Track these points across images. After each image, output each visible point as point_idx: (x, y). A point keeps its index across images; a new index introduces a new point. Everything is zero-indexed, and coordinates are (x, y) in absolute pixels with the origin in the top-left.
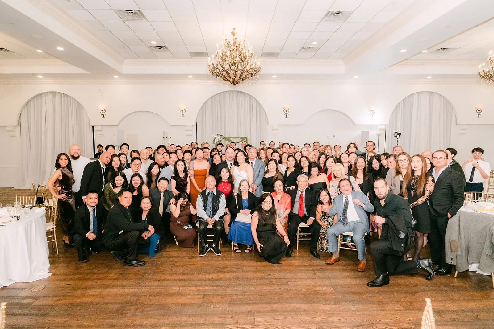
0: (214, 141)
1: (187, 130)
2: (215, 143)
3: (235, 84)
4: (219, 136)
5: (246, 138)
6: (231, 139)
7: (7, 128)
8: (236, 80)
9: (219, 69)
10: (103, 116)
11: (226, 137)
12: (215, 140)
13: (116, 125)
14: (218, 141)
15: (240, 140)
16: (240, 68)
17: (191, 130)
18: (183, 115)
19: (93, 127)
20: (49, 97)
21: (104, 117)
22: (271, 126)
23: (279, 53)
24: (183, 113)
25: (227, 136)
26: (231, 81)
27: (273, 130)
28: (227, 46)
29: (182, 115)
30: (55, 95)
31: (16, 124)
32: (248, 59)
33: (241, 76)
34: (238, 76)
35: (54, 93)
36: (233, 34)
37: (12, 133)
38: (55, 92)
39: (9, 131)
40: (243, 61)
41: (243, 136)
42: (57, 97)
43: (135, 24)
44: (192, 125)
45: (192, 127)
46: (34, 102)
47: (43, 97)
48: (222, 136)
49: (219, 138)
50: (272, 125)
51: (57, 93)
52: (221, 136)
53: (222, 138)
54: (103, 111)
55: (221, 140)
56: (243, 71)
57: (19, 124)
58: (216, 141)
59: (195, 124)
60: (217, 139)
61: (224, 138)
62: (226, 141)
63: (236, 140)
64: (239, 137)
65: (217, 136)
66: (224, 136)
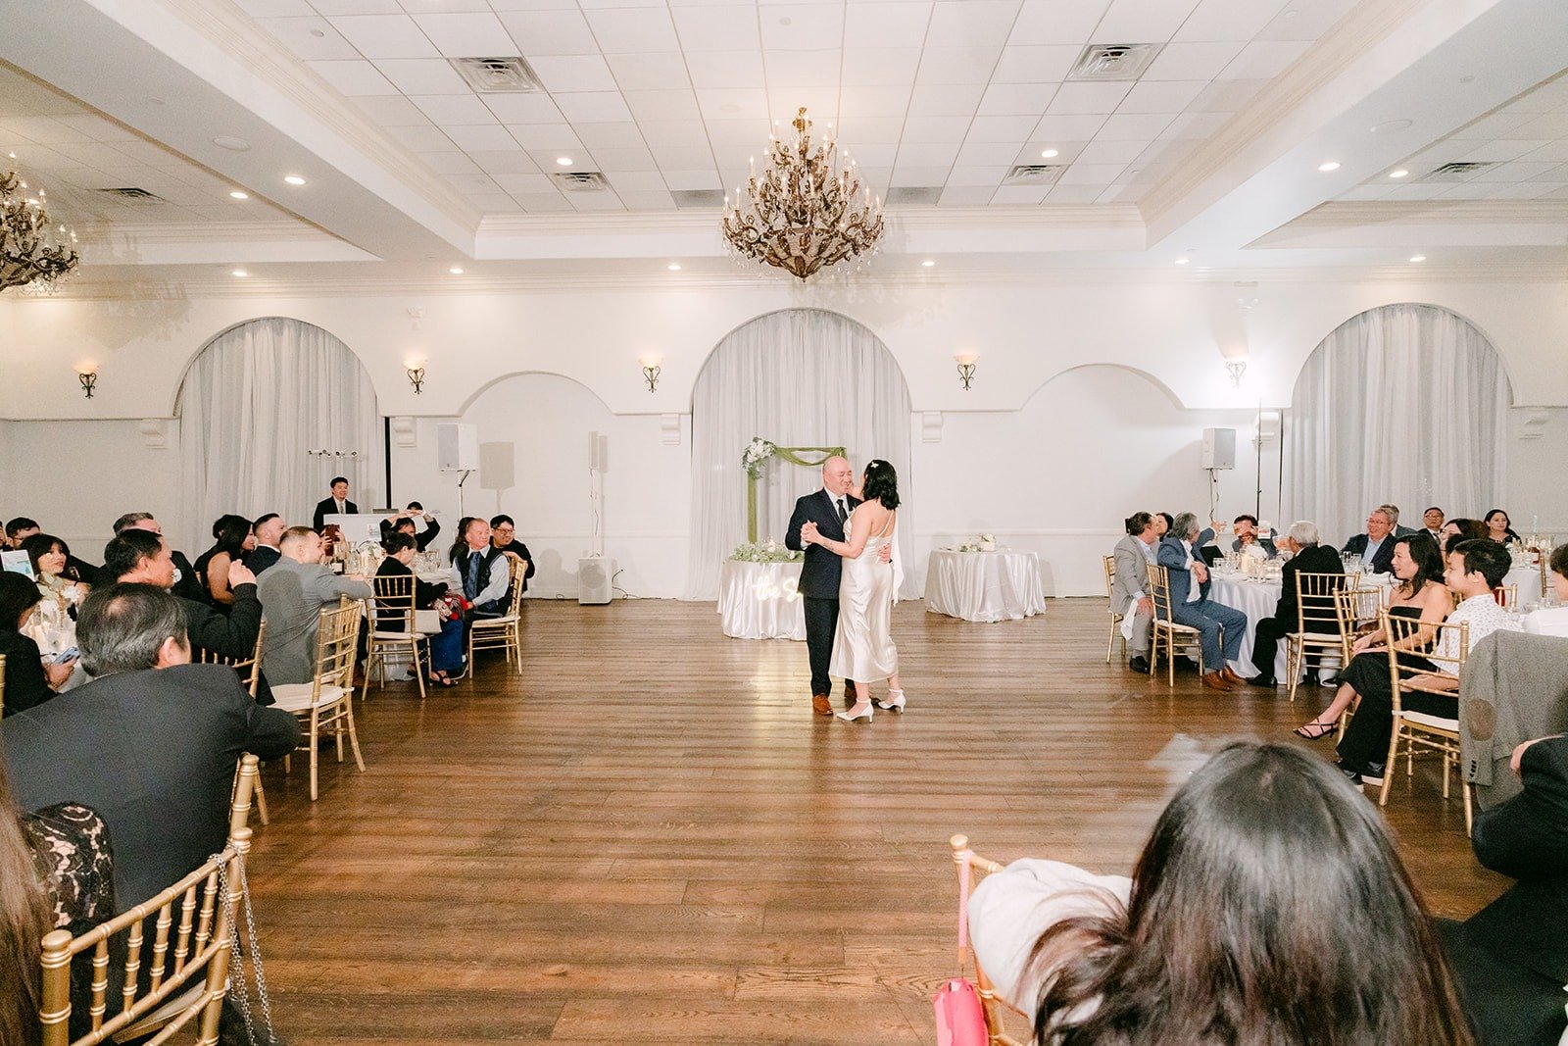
0: (745, 458)
1: (665, 429)
2: (747, 466)
3: (805, 273)
4: (761, 442)
6: (796, 453)
7: (143, 426)
8: (808, 260)
9: (756, 230)
10: (417, 386)
12: (746, 455)
13: (454, 413)
14: (756, 459)
16: (819, 224)
17: (677, 429)
18: (652, 381)
19: (387, 420)
20: (265, 334)
21: (418, 389)
22: (920, 414)
23: (942, 189)
24: (652, 377)
25: (783, 445)
26: (794, 265)
27: (926, 426)
28: (779, 161)
29: (650, 383)
30: (282, 329)
31: (168, 413)
32: (842, 197)
33: (822, 249)
34: (814, 250)
35: (277, 323)
36: (799, 124)
37: (158, 440)
38: (281, 319)
39: (147, 433)
40: (828, 207)
41: (833, 444)
42: (288, 333)
43: (508, 102)
44: (680, 414)
45: (679, 418)
46: (221, 349)
47: (248, 336)
48: (769, 445)
49: (758, 449)
50: (922, 412)
51: (287, 322)
52: (766, 443)
53: (769, 450)
54: (416, 372)
55: (766, 457)
56: (828, 232)
57: (177, 414)
58: (751, 458)
59: (688, 410)
60: (753, 452)
61: (776, 451)
62: (782, 460)
63: (811, 457)
64: (821, 447)
65: (754, 445)
66: (775, 445)
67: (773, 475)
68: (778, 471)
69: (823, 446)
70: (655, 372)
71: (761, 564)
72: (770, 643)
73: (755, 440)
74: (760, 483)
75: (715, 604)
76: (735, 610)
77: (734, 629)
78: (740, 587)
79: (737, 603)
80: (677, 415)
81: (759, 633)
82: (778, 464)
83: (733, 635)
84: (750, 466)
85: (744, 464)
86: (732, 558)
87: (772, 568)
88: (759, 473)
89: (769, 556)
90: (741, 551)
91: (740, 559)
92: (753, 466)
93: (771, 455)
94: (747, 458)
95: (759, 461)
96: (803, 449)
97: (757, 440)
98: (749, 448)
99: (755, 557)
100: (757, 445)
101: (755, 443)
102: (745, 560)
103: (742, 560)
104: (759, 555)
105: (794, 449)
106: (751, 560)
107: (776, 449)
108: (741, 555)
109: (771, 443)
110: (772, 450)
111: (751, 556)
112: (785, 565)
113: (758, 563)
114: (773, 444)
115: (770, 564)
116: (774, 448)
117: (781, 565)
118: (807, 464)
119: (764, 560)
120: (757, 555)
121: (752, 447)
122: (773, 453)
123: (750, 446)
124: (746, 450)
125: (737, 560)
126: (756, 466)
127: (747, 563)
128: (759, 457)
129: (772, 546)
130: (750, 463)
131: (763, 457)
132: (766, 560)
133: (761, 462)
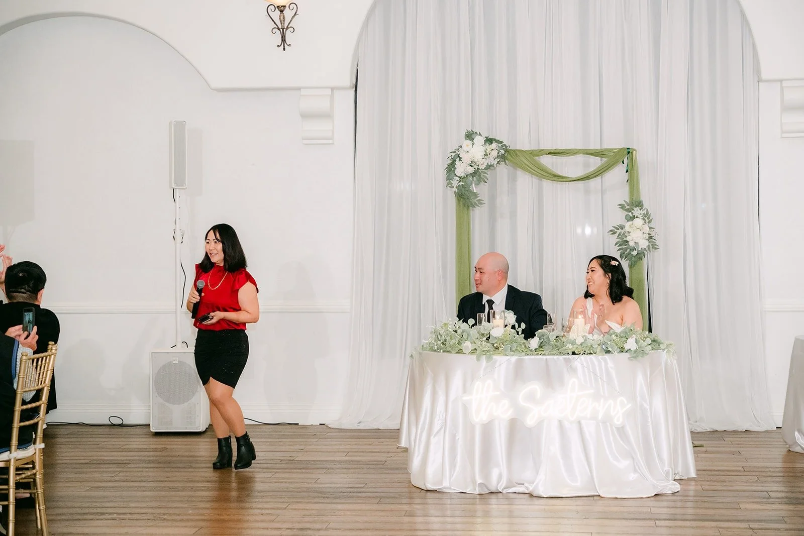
0: (451, 168)
1: (306, 116)
2: (455, 182)
4: (480, 140)
5: (629, 152)
6: (547, 161)
11: (519, 147)
12: (452, 164)
14: (471, 170)
15: (595, 163)
17: (327, 116)
18: (283, 31)
22: (775, 84)
24: (282, 21)
25: (522, 143)
27: (787, 108)
29: (278, 35)
44: (333, 89)
45: (332, 96)
48: (494, 145)
49: (476, 152)
50: (778, 80)
52: (489, 141)
53: (495, 153)
55: (489, 167)
58: (461, 169)
59: (348, 81)
60: (466, 158)
61: (507, 155)
62: (520, 173)
63: (572, 167)
64: (592, 147)
65: (467, 146)
66: (505, 145)
67: (503, 200)
68: (512, 192)
69: (594, 145)
70: (288, 13)
71: (478, 359)
72: (493, 500)
73: (470, 136)
74: (478, 216)
75: (395, 434)
76: (433, 440)
77: (431, 470)
78: (441, 399)
79: (436, 427)
80: (329, 92)
81: (474, 481)
82: (513, 179)
83: (430, 486)
84: (461, 183)
85: (449, 179)
86: (427, 348)
87: (498, 364)
88: (476, 195)
89: (493, 344)
90: (441, 336)
91: (441, 349)
92: (465, 182)
93: (498, 163)
94: (455, 169)
95: (476, 173)
96: (557, 151)
97: (473, 136)
98: (458, 150)
99: (468, 345)
100: (473, 144)
101: (469, 142)
102: (449, 352)
103: (444, 351)
104: (475, 343)
105: (541, 152)
106: (460, 352)
107: (507, 151)
108: (442, 341)
109: (498, 141)
110: (500, 154)
111: (459, 343)
112: (522, 359)
113: (474, 357)
114: (501, 142)
115: (494, 357)
116: (503, 149)
117: (514, 359)
118: (564, 180)
119: (483, 351)
120: (471, 343)
121: (465, 148)
122: (502, 158)
123: (461, 147)
124: (453, 154)
125: (435, 351)
126: (472, 183)
127: (453, 356)
128: (476, 167)
129: (498, 326)
130: (460, 177)
131: (483, 167)
132: (488, 351)
133: (480, 175)
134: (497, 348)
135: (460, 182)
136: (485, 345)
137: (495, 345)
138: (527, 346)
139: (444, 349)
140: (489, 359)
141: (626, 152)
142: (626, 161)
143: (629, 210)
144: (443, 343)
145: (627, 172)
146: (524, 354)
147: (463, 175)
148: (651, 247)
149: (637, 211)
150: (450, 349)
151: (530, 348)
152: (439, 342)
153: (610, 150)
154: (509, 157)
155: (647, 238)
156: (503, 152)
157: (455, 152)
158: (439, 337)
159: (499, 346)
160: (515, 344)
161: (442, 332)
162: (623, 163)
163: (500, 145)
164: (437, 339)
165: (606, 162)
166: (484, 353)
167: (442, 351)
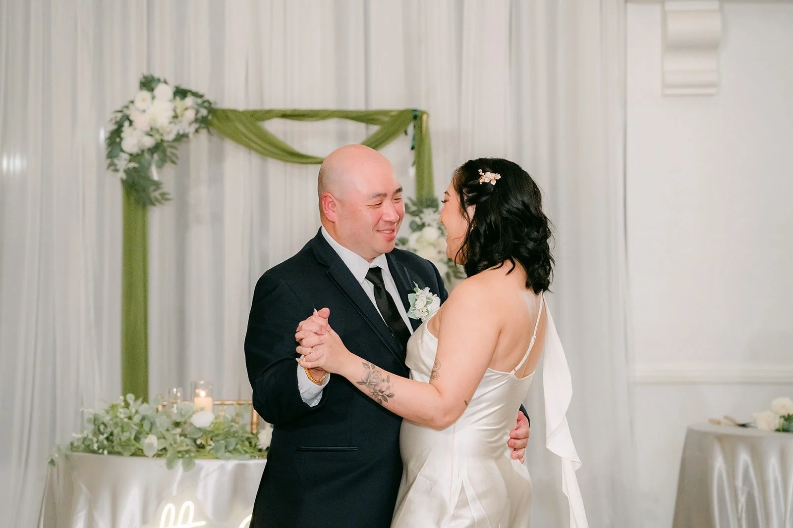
0: (115, 138)
2: (123, 162)
4: (164, 92)
5: (416, 116)
6: (278, 129)
14: (149, 142)
15: (360, 132)
48: (189, 101)
49: (158, 111)
52: (181, 93)
53: (190, 115)
55: (181, 137)
58: (132, 141)
60: (141, 121)
61: (212, 118)
62: (230, 148)
63: (319, 139)
64: (351, 107)
65: (144, 100)
66: (208, 101)
68: (217, 179)
69: (356, 104)
73: (148, 84)
84: (132, 165)
85: (111, 155)
86: (78, 447)
87: (203, 474)
88: (157, 185)
89: (195, 441)
90: (106, 426)
91: (104, 449)
92: (139, 163)
93: (197, 131)
94: (121, 139)
95: (158, 147)
96: (296, 113)
97: (153, 85)
98: (127, 107)
99: (151, 441)
100: (153, 98)
101: (146, 94)
102: (119, 454)
103: (110, 453)
104: (164, 438)
105: (268, 114)
106: (138, 453)
107: (212, 111)
108: (105, 435)
109: (195, 95)
110: (200, 115)
111: (137, 439)
112: (244, 465)
113: (162, 462)
114: (201, 96)
115: (197, 461)
116: (206, 108)
117: (231, 464)
118: (308, 161)
119: (179, 452)
120: (159, 438)
121: (139, 104)
122: (203, 122)
123: (132, 102)
124: (119, 115)
125: (94, 452)
126: (150, 165)
127: (127, 462)
128: (158, 137)
129: (202, 409)
130: (131, 155)
131: (170, 137)
132: (187, 452)
133: (164, 152)
134: (201, 447)
135: (130, 161)
136: (182, 442)
137: (198, 442)
138: (253, 444)
139: (110, 449)
140: (188, 465)
141: (411, 116)
142: (411, 129)
143: (414, 214)
144: (107, 439)
145: (413, 148)
146: (247, 456)
147: (135, 150)
148: (452, 275)
149: (429, 216)
150: (119, 449)
151: (260, 447)
152: (102, 437)
153: (385, 113)
154: (215, 121)
155: (446, 259)
156: (204, 112)
157: (121, 111)
158: (102, 427)
159: (204, 443)
160: (233, 441)
161: (107, 419)
162: (406, 133)
163: (199, 101)
164: (97, 432)
165: (378, 133)
166: (180, 455)
167: (106, 452)
